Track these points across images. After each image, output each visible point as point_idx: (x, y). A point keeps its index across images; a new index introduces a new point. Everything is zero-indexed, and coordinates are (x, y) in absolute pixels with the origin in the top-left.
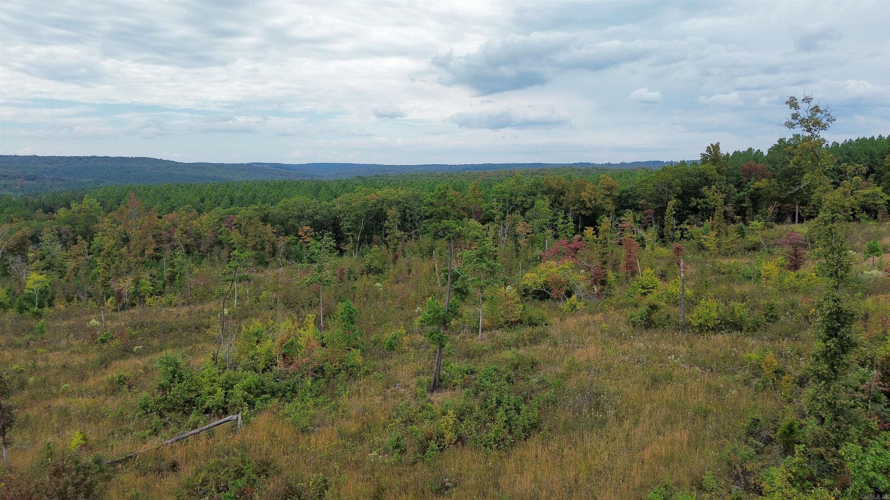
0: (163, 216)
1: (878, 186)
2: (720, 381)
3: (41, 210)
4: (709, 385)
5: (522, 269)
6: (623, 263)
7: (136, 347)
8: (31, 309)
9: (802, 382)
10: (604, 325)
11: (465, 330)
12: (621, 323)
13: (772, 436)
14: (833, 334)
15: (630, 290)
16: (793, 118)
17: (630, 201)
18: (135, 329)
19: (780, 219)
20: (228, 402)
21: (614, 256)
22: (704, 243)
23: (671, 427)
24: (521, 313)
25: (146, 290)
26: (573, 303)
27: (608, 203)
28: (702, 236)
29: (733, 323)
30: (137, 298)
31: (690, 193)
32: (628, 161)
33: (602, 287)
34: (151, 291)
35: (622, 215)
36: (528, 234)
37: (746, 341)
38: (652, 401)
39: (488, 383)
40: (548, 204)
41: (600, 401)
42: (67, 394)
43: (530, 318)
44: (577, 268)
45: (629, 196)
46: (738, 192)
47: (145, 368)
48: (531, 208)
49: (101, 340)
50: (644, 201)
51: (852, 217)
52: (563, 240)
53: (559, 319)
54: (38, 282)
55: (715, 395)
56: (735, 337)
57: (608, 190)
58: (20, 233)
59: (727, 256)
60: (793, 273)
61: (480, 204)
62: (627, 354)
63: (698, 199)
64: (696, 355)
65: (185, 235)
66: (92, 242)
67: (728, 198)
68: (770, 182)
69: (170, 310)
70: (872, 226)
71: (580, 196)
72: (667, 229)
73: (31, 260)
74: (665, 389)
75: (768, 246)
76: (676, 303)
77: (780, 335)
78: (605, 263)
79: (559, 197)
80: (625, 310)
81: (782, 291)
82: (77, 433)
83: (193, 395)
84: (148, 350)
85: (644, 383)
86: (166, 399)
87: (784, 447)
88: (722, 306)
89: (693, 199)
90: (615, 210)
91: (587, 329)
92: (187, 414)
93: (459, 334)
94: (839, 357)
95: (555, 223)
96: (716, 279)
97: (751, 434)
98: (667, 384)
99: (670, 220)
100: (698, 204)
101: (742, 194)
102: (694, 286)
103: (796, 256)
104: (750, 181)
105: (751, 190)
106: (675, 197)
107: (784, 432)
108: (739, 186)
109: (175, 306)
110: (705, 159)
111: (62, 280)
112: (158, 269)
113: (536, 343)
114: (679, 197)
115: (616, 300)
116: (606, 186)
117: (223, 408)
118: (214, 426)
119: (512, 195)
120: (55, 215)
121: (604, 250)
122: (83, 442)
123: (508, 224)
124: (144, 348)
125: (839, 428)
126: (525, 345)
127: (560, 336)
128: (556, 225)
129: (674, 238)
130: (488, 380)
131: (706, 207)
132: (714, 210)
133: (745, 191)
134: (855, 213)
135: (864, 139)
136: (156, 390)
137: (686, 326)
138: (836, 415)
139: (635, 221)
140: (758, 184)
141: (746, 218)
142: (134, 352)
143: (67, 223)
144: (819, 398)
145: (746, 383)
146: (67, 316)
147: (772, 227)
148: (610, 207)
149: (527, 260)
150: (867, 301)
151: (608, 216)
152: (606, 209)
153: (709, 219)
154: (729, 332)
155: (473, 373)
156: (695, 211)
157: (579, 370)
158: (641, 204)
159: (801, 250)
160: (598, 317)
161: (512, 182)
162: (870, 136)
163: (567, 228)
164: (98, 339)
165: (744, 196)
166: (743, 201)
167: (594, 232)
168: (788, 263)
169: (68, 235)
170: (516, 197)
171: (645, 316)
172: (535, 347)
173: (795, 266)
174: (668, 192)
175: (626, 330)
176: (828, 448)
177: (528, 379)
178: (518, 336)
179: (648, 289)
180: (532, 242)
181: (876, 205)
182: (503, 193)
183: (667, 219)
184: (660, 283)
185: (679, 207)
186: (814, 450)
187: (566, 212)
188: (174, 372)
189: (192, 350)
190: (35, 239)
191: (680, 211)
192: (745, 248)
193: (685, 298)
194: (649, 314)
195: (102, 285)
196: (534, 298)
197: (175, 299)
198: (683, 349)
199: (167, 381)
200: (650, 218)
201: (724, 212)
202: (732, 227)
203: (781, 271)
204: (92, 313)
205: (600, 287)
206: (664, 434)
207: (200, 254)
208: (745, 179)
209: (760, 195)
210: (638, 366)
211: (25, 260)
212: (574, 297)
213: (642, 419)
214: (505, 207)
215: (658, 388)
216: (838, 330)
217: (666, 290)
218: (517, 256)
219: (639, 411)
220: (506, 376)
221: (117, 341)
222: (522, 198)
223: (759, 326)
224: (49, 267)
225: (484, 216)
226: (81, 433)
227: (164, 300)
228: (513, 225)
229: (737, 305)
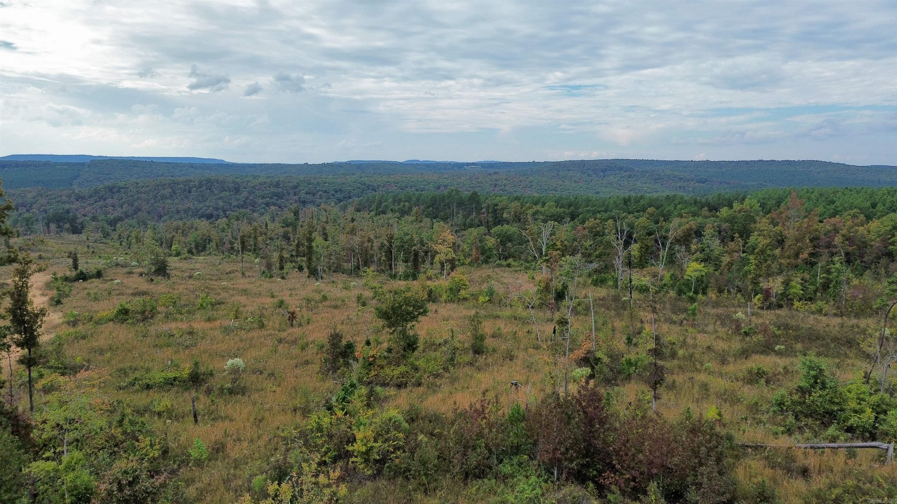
0: (824, 220)
3: (706, 208)
7: (778, 346)
8: (688, 294)
18: (779, 329)
20: (877, 427)
25: (795, 293)
30: (785, 299)
34: (801, 296)
42: (709, 372)
47: (785, 368)
49: (745, 332)
54: (695, 271)
58: (687, 226)
65: (847, 242)
66: (748, 241)
69: (820, 318)
73: (693, 250)
82: (714, 407)
83: (836, 408)
84: (789, 352)
86: (804, 402)
92: (825, 425)
109: (825, 315)
111: (716, 272)
112: (812, 274)
117: (870, 433)
118: (856, 447)
120: (718, 214)
122: (719, 418)
124: (787, 350)
136: (794, 391)
142: (775, 351)
143: (727, 221)
146: (716, 305)
164: (742, 331)
169: (727, 233)
188: (816, 378)
189: (839, 363)
190: (699, 233)
195: (752, 282)
197: (826, 308)
199: (807, 385)
204: (740, 306)
207: (863, 264)
211: (688, 249)
221: (760, 337)
224: (706, 260)
226: (717, 408)
227: (813, 307)
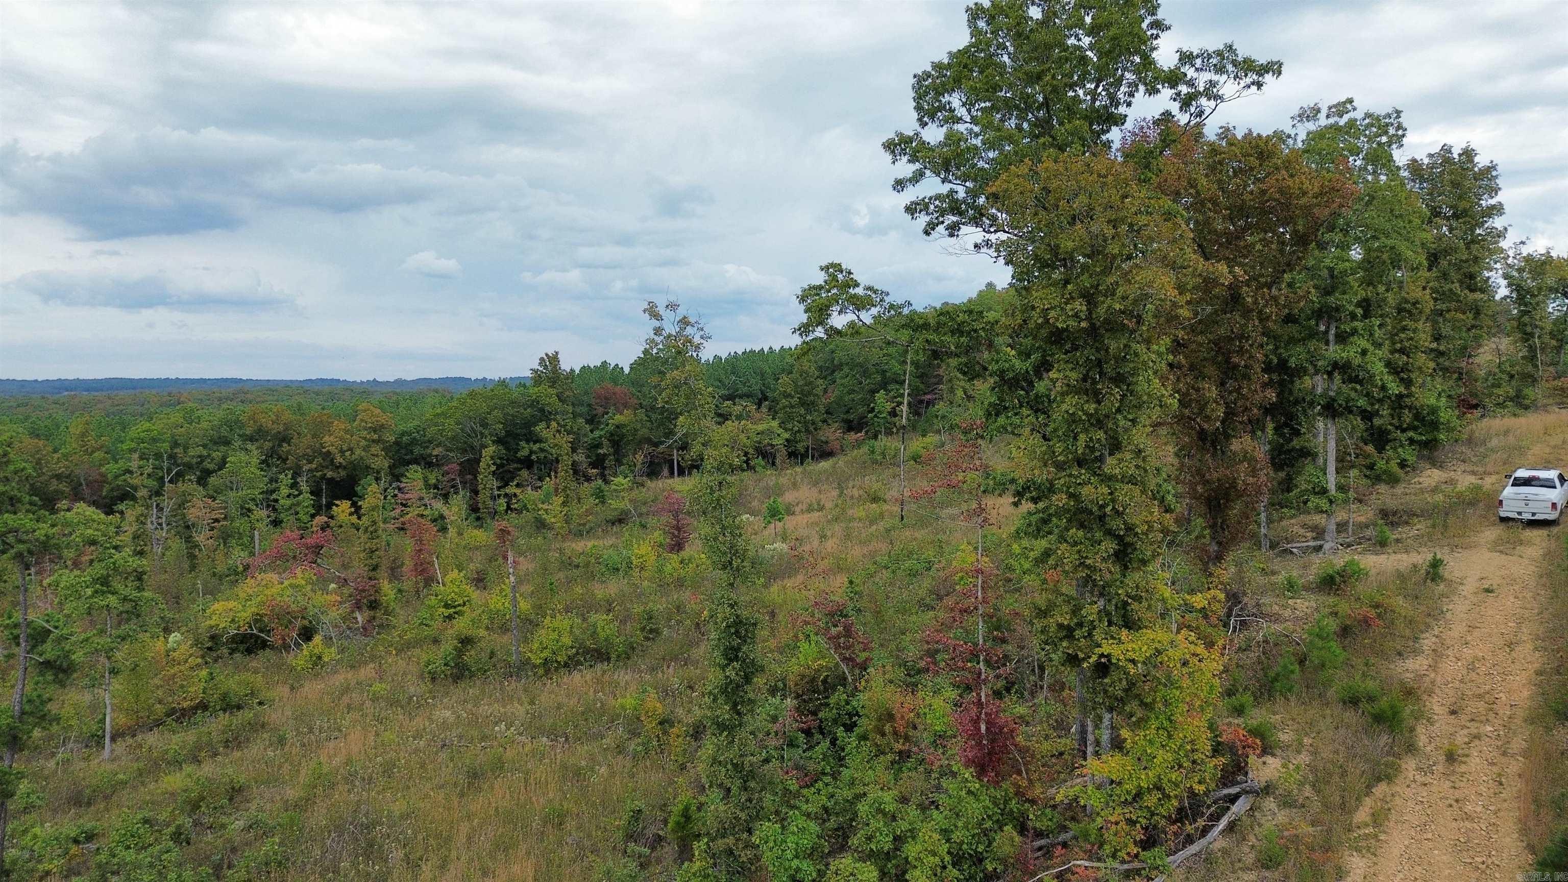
1: (773, 419)
2: (581, 754)
4: (564, 767)
5: (204, 594)
6: (409, 564)
9: (697, 733)
10: (377, 687)
11: (71, 745)
12: (409, 677)
13: (661, 833)
14: (732, 656)
15: (424, 613)
16: (655, 334)
17: (417, 450)
19: (653, 471)
21: (392, 551)
22: (545, 516)
23: (506, 856)
24: (205, 688)
26: (316, 651)
27: (377, 456)
28: (540, 506)
29: (596, 650)
31: (518, 435)
32: (410, 378)
33: (372, 613)
35: (403, 475)
36: (217, 520)
37: (616, 677)
38: (469, 817)
39: (130, 856)
40: (255, 461)
41: (374, 839)
43: (224, 697)
44: (322, 582)
45: (414, 442)
46: (592, 431)
48: (220, 469)
50: (440, 449)
51: (745, 465)
52: (290, 531)
53: (287, 689)
55: (575, 782)
56: (599, 673)
57: (375, 431)
59: (582, 535)
60: (675, 556)
61: (101, 465)
62: (422, 737)
63: (531, 444)
64: (540, 717)
67: (576, 441)
68: (635, 415)
70: (770, 477)
71: (321, 444)
72: (484, 497)
74: (493, 789)
75: (640, 515)
76: (504, 629)
77: (664, 659)
78: (375, 568)
79: (280, 446)
80: (417, 651)
81: (663, 586)
85: (455, 784)
87: (679, 847)
88: (578, 624)
89: (523, 444)
90: (389, 467)
91: (346, 699)
93: (53, 755)
94: (743, 691)
95: (274, 496)
96: (567, 577)
97: (632, 836)
98: (496, 778)
99: (487, 481)
100: (531, 452)
101: (597, 433)
102: (533, 593)
103: (678, 529)
104: (607, 413)
105: (611, 428)
106: (494, 442)
107: (678, 823)
108: (592, 421)
110: (538, 378)
113: (239, 746)
114: (499, 441)
115: (399, 636)
116: (370, 425)
119: (175, 444)
121: (372, 545)
123: (168, 504)
125: (750, 800)
126: (215, 755)
127: (291, 722)
128: (276, 501)
129: (496, 512)
130: (128, 847)
131: (545, 457)
132: (557, 461)
133: (602, 429)
134: (748, 459)
135: (752, 352)
137: (521, 668)
138: (745, 782)
139: (428, 486)
140: (619, 418)
141: (606, 472)
144: (722, 758)
145: (620, 749)
147: (643, 485)
148: (382, 463)
149: (214, 574)
150: (772, 590)
151: (377, 479)
152: (373, 466)
153: (549, 476)
154: (591, 666)
155: (90, 837)
156: (528, 463)
157: (332, 786)
158: (437, 456)
159: (685, 520)
160: (367, 671)
161: (176, 417)
162: (760, 348)
163: (298, 504)
165: (600, 437)
166: (599, 446)
167: (353, 510)
168: (668, 540)
170: (186, 448)
171: (452, 659)
172: (237, 754)
173: (678, 546)
174: (482, 434)
175: (419, 690)
176: (737, 836)
177: (223, 826)
178: (199, 738)
179: (455, 607)
180: (225, 537)
181: (772, 446)
182: (154, 440)
183: (482, 479)
184: (475, 595)
185: (500, 458)
186: (721, 844)
187: (296, 474)
191: (502, 465)
192: (607, 522)
193: (519, 617)
194: (460, 653)
196: (232, 651)
198: (519, 710)
200: (454, 480)
201: (572, 465)
202: (587, 488)
203: (659, 556)
205: (367, 613)
206: (494, 872)
208: (600, 410)
209: (623, 436)
210: (443, 755)
212: (317, 639)
213: (454, 854)
214: (162, 468)
215: (480, 790)
216: (738, 649)
217: (486, 605)
218: (193, 568)
219: (448, 839)
220: (172, 829)
222: (201, 451)
223: (633, 649)
225: (112, 490)
228: (181, 505)
229: (599, 619)
